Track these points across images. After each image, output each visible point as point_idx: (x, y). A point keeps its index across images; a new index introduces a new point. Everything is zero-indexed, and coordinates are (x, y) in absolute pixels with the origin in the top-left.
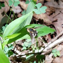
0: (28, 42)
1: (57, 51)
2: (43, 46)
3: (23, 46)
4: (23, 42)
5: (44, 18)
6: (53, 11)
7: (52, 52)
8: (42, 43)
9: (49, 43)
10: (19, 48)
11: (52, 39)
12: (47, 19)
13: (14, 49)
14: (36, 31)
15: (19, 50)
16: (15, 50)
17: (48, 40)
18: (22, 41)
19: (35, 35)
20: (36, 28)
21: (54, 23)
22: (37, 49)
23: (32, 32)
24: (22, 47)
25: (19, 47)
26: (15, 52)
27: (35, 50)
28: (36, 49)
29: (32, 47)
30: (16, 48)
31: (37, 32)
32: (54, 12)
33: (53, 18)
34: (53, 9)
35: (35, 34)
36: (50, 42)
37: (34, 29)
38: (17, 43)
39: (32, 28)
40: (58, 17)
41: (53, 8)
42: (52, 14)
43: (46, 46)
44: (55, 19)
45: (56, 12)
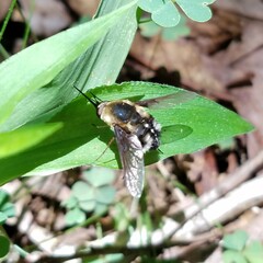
0: (96, 183)
1: (248, 242)
2: (174, 210)
3: (69, 206)
4: (70, 186)
5: (187, 64)
6: (228, 33)
7: (224, 249)
8: (168, 192)
9: (205, 198)
10: (44, 214)
11: (222, 176)
12: (199, 70)
13: (20, 218)
14: (150, 120)
15: (43, 225)
16: (24, 227)
17: (200, 178)
18: (64, 180)
19: (143, 144)
20: (153, 101)
21: (236, 91)
22: (144, 223)
23: (130, 127)
24: (64, 211)
25: (48, 207)
26: (24, 235)
27: (131, 228)
28: (134, 223)
29: (115, 213)
30: (28, 217)
31: (158, 127)
32: (238, 38)
33: (233, 65)
34: (230, 23)
35: (148, 139)
36: (213, 194)
37: (139, 109)
38: (35, 189)
39: (128, 102)
40: (257, 65)
41: (233, 18)
42: (223, 46)
43: (188, 213)
44: (238, 75)
45: (244, 38)
